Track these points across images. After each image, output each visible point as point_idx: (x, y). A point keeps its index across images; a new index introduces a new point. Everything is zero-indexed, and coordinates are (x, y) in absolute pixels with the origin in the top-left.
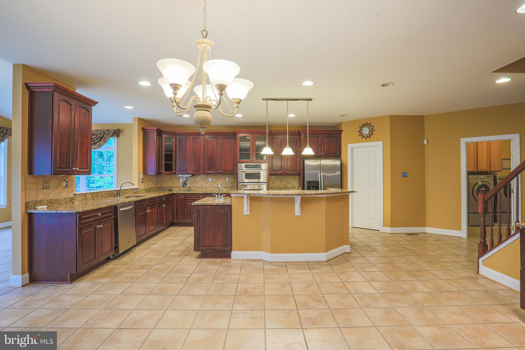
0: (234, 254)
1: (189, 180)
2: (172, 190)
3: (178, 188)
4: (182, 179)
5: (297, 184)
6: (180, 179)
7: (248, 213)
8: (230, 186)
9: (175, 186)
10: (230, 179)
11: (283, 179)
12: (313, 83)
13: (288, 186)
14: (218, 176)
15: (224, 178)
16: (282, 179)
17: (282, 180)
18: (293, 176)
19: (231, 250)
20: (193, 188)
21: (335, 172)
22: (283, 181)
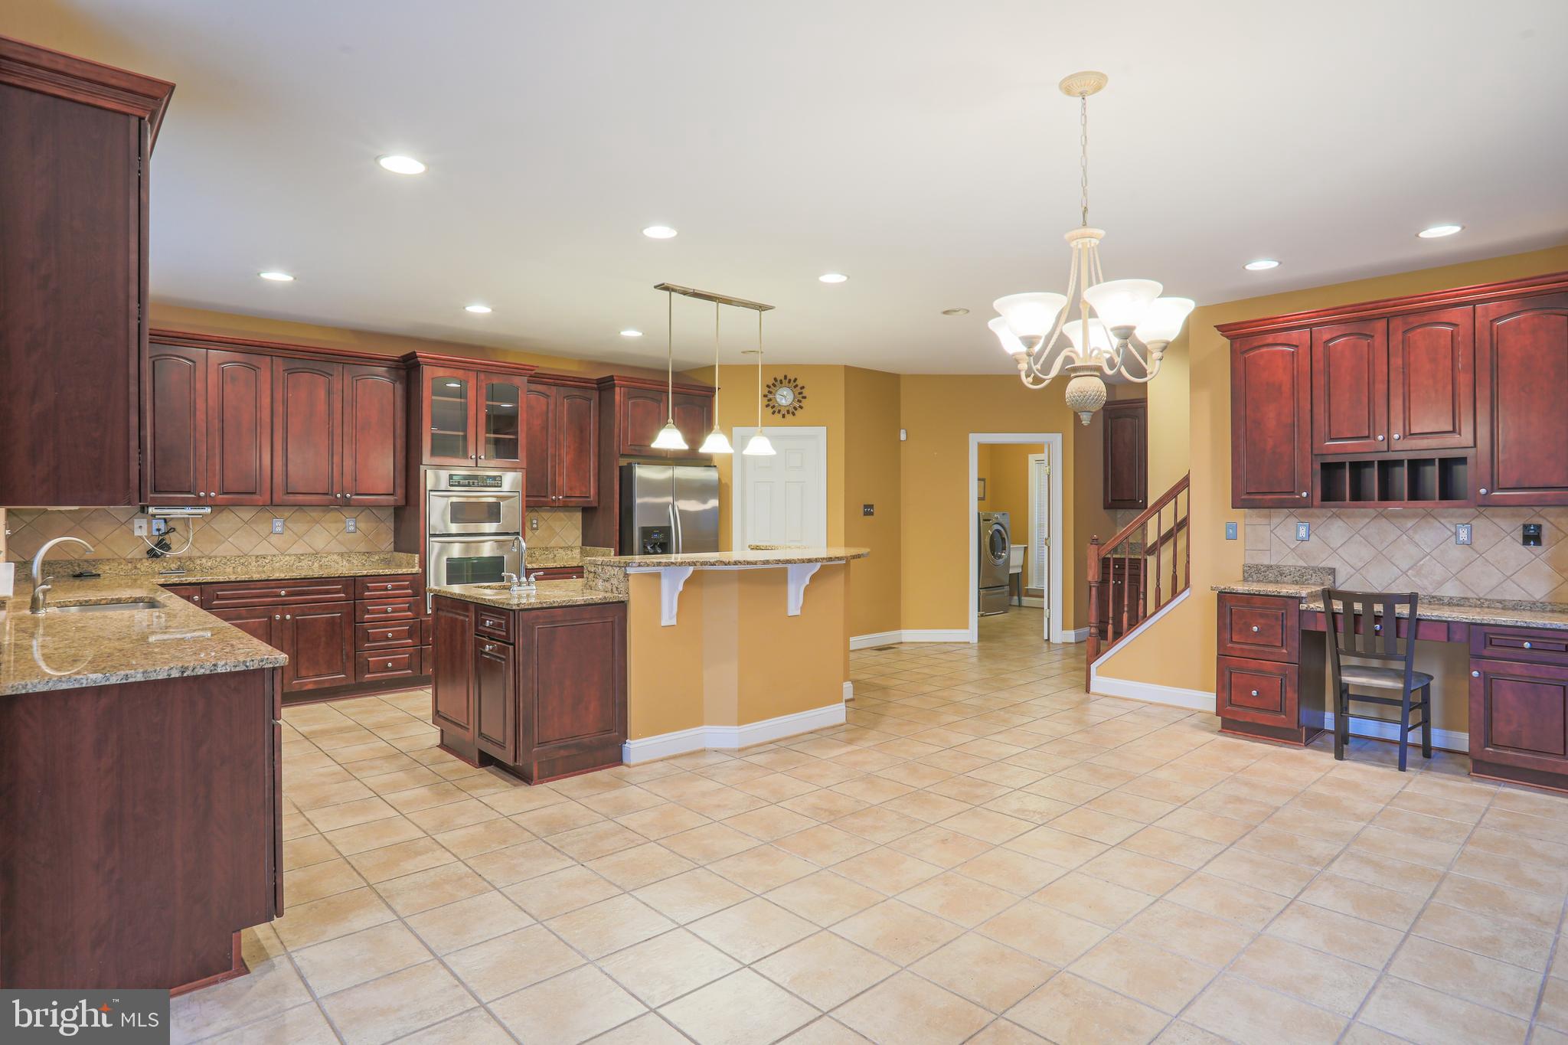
0: (636, 748)
1: (179, 527)
2: (99, 575)
3: (124, 562)
4: (145, 526)
5: (578, 537)
6: (136, 526)
7: (674, 622)
8: (362, 548)
9: (110, 556)
10: (362, 525)
11: (537, 524)
12: (844, 278)
13: (552, 544)
14: (312, 514)
15: (336, 522)
16: (535, 521)
17: (535, 526)
18: (567, 514)
19: (624, 735)
20: (204, 560)
21: (705, 502)
22: (537, 529)
